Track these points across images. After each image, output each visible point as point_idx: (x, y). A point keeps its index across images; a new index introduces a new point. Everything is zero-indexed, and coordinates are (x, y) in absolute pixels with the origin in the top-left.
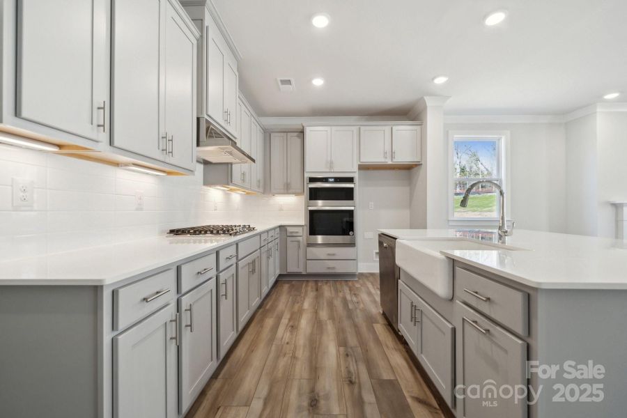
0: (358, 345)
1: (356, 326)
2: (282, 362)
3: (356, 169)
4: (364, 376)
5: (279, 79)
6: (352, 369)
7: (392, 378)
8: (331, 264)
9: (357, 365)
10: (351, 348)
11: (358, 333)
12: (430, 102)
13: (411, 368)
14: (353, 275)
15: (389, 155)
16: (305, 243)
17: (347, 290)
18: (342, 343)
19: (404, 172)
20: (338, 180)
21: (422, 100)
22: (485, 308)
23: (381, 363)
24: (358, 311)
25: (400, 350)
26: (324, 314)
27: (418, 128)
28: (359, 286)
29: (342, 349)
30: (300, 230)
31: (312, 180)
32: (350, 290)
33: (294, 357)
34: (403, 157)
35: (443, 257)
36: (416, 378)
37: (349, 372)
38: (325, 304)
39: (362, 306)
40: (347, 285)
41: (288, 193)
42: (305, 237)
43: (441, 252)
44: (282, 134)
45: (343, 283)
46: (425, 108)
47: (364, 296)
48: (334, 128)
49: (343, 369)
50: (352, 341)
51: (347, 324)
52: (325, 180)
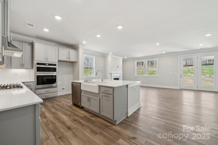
0: (71, 113)
1: (67, 110)
2: (51, 126)
3: (57, 61)
4: (77, 118)
5: (27, 23)
6: (73, 118)
7: (84, 116)
8: (47, 95)
9: (74, 117)
10: (70, 114)
11: (69, 111)
12: (80, 46)
13: (86, 112)
14: (56, 97)
15: (68, 58)
16: (35, 88)
17: (56, 102)
18: (66, 114)
19: (71, 64)
20: (50, 65)
21: (78, 45)
22: (107, 92)
23: (80, 114)
24: (65, 106)
25: (81, 110)
26: (53, 110)
27: (76, 52)
28: (59, 100)
29: (67, 116)
30: (32, 84)
31: (38, 64)
32: (57, 102)
33: (53, 123)
34: (72, 59)
35: (98, 86)
36: (88, 114)
37: (73, 119)
38: (51, 108)
39: (65, 105)
40: (54, 100)
41: (22, 68)
42: (34, 86)
43: (97, 85)
44: (20, 42)
45: (53, 100)
46: (79, 47)
47: (64, 102)
48: (48, 46)
49: (71, 119)
50: (69, 113)
51: (64, 110)
52: (45, 64)
